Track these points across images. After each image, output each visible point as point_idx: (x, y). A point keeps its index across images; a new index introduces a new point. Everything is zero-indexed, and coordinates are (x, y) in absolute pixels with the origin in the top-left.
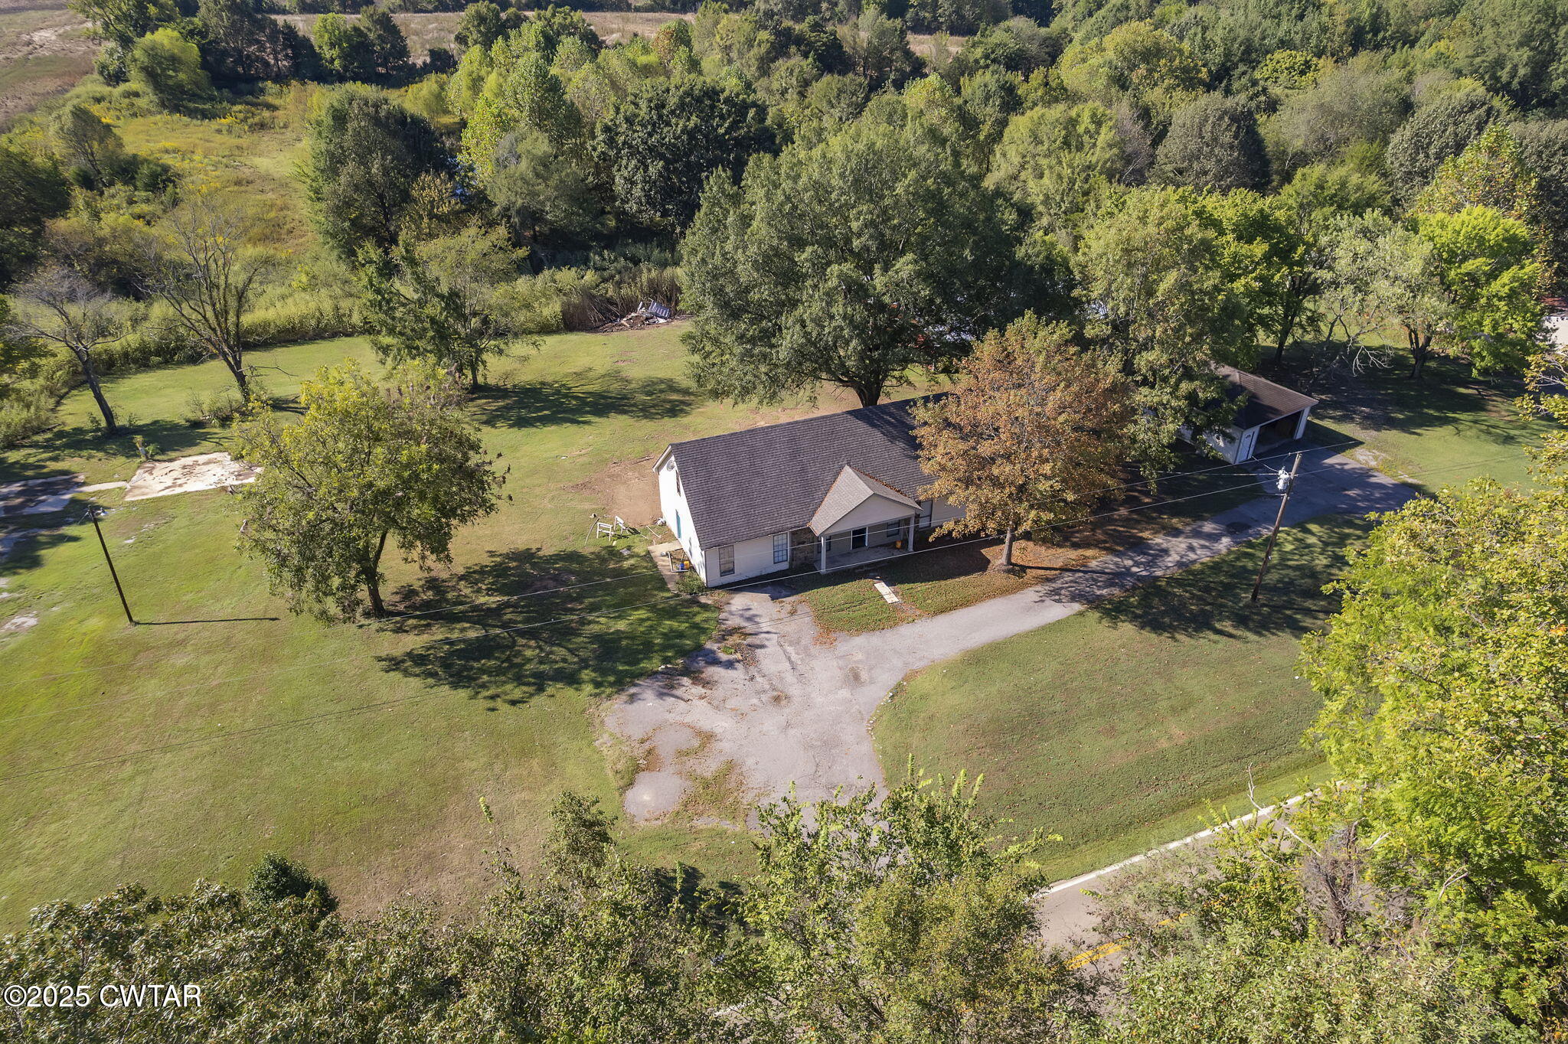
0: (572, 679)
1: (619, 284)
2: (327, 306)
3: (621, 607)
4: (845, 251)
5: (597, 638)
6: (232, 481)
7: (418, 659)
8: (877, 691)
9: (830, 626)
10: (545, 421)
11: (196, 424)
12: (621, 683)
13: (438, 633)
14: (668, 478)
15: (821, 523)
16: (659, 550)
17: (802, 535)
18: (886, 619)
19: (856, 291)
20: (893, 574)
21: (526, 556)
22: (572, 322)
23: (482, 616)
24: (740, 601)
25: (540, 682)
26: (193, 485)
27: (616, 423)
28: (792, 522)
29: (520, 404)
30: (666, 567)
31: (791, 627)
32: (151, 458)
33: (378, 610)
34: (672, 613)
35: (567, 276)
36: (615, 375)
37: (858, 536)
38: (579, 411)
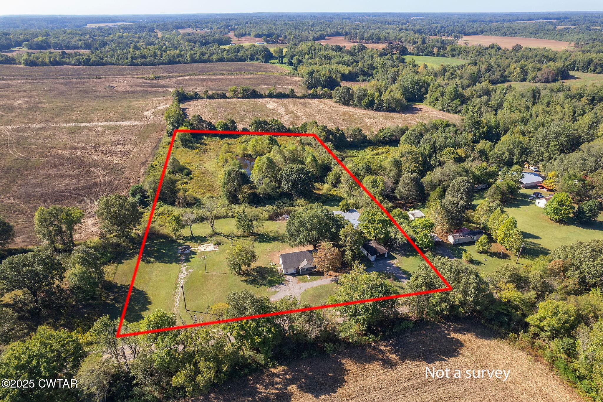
0: (265, 285)
1: (280, 209)
2: (225, 211)
3: (272, 276)
4: (307, 229)
5: (269, 280)
6: (214, 249)
7: (246, 281)
8: (303, 290)
9: (299, 281)
10: (265, 242)
11: (206, 237)
12: (271, 286)
13: (248, 278)
14: (281, 259)
15: (300, 267)
16: (279, 268)
17: (298, 268)
18: (308, 281)
19: (308, 235)
20: (311, 275)
21: (260, 267)
22: (271, 218)
23: (254, 276)
24: (288, 277)
25: (261, 285)
26: (208, 250)
27: (276, 243)
28: (296, 266)
29: (260, 238)
30: (279, 271)
31: (294, 281)
32: (200, 244)
33: (240, 274)
34: (279, 278)
35: (270, 207)
36: (277, 232)
37: (307, 269)
38: (270, 240)
